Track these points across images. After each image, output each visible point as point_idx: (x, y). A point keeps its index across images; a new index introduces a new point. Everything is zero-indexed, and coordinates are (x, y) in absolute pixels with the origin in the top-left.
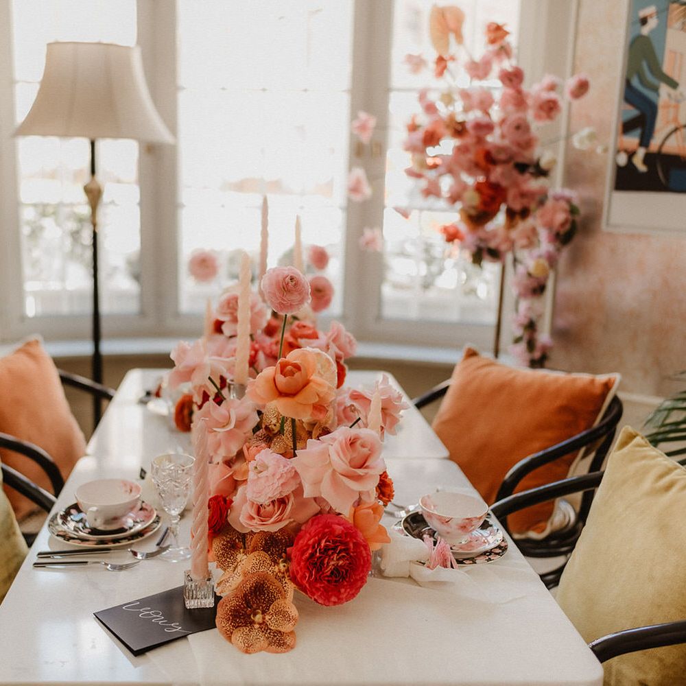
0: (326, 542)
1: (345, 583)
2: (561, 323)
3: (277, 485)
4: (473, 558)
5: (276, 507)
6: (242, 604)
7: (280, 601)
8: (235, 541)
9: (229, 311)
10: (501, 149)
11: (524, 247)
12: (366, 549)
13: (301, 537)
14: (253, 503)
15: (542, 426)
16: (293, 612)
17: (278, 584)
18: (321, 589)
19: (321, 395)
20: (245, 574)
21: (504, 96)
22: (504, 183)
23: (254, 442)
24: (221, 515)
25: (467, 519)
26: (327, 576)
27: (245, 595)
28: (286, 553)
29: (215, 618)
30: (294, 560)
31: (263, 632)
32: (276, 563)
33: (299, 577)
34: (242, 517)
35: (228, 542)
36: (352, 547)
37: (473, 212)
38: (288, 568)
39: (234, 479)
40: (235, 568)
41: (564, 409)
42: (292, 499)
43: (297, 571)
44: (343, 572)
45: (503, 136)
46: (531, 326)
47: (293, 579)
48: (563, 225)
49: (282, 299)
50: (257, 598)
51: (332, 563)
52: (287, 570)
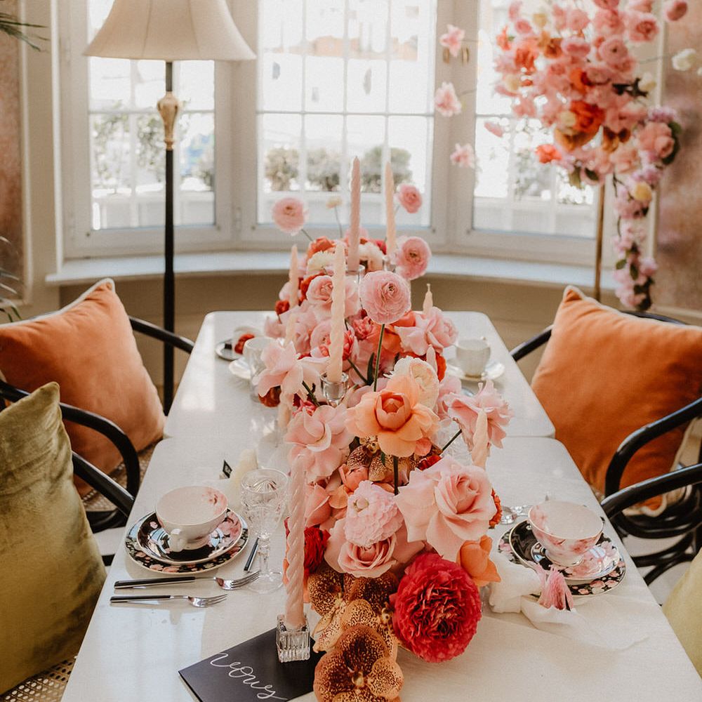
0: (432, 592)
1: (454, 638)
2: (664, 239)
3: (378, 527)
4: (589, 584)
5: (377, 550)
6: (342, 664)
7: (383, 659)
8: (332, 581)
9: (321, 297)
10: (597, 72)
11: (624, 172)
12: (475, 597)
13: (405, 584)
14: (352, 545)
15: (653, 387)
16: (397, 672)
17: (380, 638)
18: (428, 646)
19: (426, 431)
20: (345, 627)
21: (598, 16)
22: (601, 106)
23: (351, 465)
24: (318, 553)
25: (581, 541)
26: (434, 631)
27: (345, 653)
28: (388, 601)
29: (313, 683)
30: (398, 612)
31: (365, 698)
32: (379, 613)
33: (402, 631)
34: (341, 558)
35: (324, 582)
36: (460, 597)
37: (570, 133)
38: (391, 618)
39: (330, 506)
40: (333, 615)
41: (675, 368)
42: (394, 541)
43: (401, 624)
44: (451, 626)
45: (599, 58)
46: (634, 250)
47: (397, 632)
48: (664, 149)
49: (380, 309)
50: (357, 656)
51: (439, 616)
52: (390, 622)
